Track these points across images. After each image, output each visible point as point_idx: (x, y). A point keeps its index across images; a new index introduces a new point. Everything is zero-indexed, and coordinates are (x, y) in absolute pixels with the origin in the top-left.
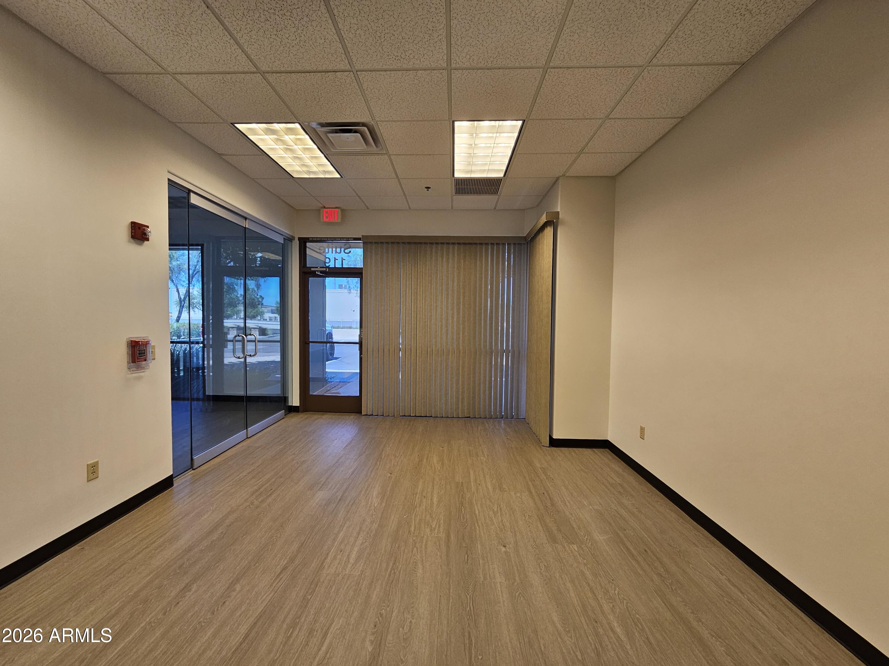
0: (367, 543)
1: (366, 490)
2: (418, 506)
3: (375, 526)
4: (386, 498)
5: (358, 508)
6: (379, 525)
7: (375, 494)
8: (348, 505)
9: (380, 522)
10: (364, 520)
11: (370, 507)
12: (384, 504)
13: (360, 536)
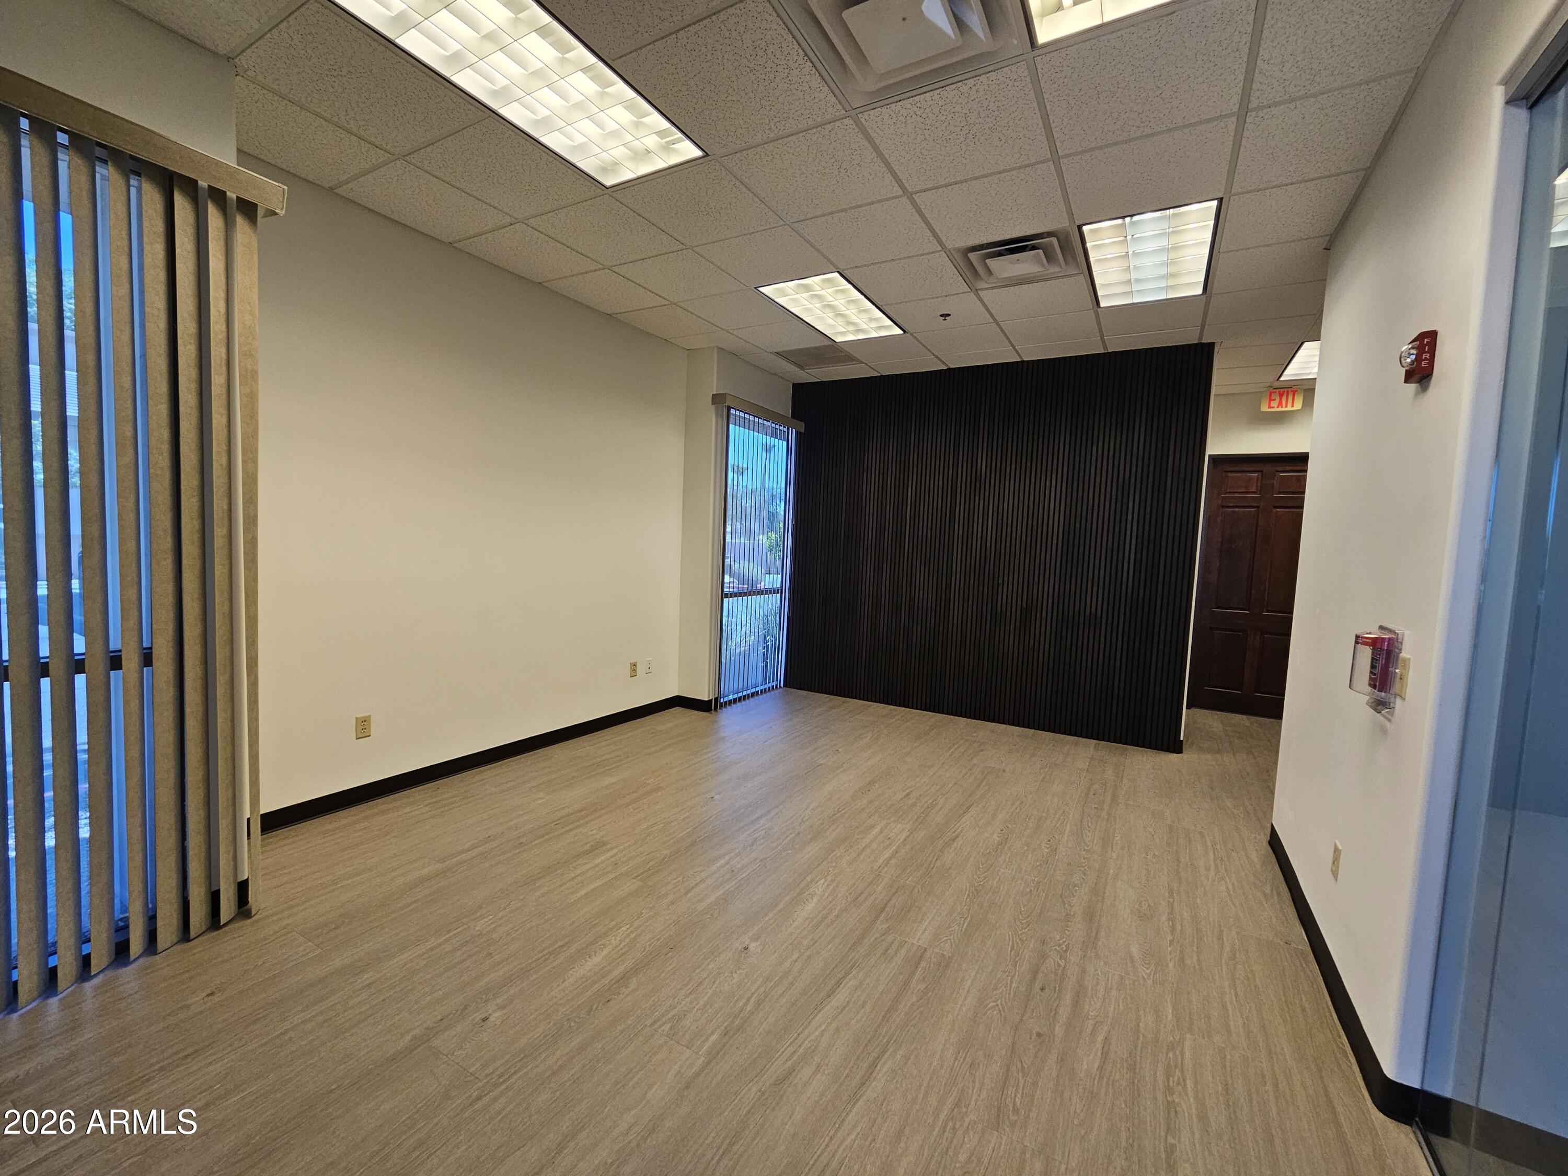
0: (856, 837)
1: (824, 918)
2: (758, 861)
3: (838, 852)
4: (798, 890)
5: (854, 884)
6: (833, 851)
7: (811, 906)
8: (870, 895)
9: (829, 855)
10: (850, 863)
11: (833, 881)
12: (809, 879)
13: (863, 846)
